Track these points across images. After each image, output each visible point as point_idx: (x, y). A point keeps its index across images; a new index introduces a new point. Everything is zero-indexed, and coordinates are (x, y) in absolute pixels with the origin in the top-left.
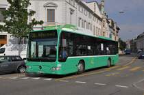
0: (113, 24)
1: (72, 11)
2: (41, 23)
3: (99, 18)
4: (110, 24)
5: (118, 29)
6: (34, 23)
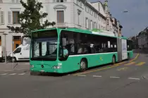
1: (79, 12)
2: (53, 24)
3: (103, 17)
4: (114, 23)
5: (121, 27)
6: (47, 24)
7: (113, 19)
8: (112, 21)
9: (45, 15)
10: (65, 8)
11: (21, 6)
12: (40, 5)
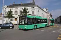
0: (50, 14)
1: (39, 11)
2: (31, 14)
5: (52, 16)
6: (29, 14)
9: (29, 12)
10: (34, 10)
11: (22, 10)
12: (27, 9)
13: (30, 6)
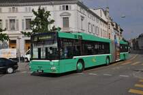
3: (105, 22)
4: (115, 27)
7: (114, 24)
8: (113, 25)
10: (70, 15)
12: (48, 14)
13: (55, 4)
